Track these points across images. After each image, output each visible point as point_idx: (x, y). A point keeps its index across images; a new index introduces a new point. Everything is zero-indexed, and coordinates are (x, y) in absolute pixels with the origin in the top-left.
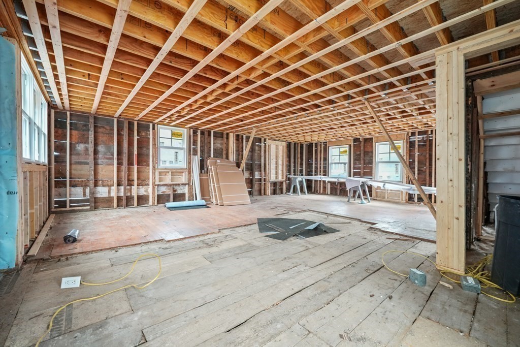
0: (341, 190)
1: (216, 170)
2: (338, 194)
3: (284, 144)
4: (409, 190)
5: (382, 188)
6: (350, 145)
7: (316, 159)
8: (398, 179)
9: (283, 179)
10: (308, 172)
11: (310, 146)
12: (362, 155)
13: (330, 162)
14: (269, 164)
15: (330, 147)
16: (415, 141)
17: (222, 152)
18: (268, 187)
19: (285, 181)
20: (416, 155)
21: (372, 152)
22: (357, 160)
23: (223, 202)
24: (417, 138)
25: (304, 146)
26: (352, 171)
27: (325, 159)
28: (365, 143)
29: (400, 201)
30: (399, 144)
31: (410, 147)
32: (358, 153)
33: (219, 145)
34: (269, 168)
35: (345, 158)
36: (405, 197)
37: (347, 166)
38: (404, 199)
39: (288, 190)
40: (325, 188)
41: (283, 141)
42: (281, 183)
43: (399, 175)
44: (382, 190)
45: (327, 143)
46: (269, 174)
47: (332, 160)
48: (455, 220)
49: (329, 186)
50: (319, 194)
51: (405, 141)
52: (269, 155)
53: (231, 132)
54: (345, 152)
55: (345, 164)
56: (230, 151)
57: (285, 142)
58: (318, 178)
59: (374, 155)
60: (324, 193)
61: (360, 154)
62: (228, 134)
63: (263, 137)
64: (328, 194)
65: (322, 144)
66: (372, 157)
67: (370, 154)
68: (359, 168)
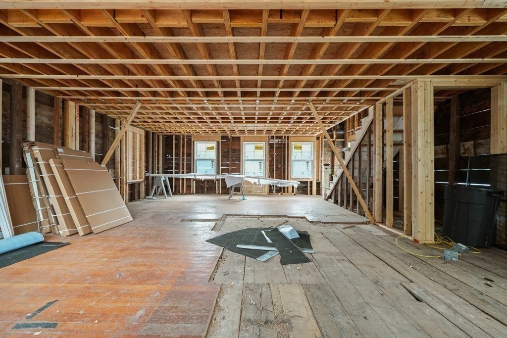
0: (208, 188)
1: (63, 167)
2: (206, 192)
3: (143, 133)
4: (278, 184)
5: (257, 183)
6: (218, 142)
7: (177, 155)
8: (262, 175)
9: (140, 178)
10: (166, 169)
11: (168, 139)
12: (230, 152)
13: (195, 158)
14: (126, 159)
15: (195, 142)
16: (273, 144)
17: (52, 133)
18: (126, 192)
19: (144, 181)
20: (275, 155)
21: (239, 150)
22: (225, 157)
23: (90, 227)
24: (275, 141)
25: (161, 138)
26: (221, 167)
27: (189, 155)
28: (232, 141)
29: (264, 193)
30: (262, 145)
31: (270, 148)
32: (226, 150)
33: (45, 120)
34: (126, 165)
35: (213, 154)
36: (267, 190)
37: (215, 163)
38: (266, 192)
39: (147, 193)
40: (189, 187)
41: (142, 128)
42: (139, 184)
43: (262, 171)
44: (258, 185)
45: (192, 137)
46: (126, 172)
47: (197, 156)
48: (429, 205)
49: (194, 184)
50: (182, 194)
51: (267, 142)
52: (126, 145)
53: (72, 100)
54: (212, 148)
55: (212, 161)
56: (69, 133)
57: (144, 129)
58: (180, 176)
59: (241, 153)
60: (189, 192)
61: (229, 151)
62: (64, 101)
63: (119, 118)
64: (193, 193)
65: (185, 137)
66: (240, 155)
67: (237, 152)
68: (228, 165)
